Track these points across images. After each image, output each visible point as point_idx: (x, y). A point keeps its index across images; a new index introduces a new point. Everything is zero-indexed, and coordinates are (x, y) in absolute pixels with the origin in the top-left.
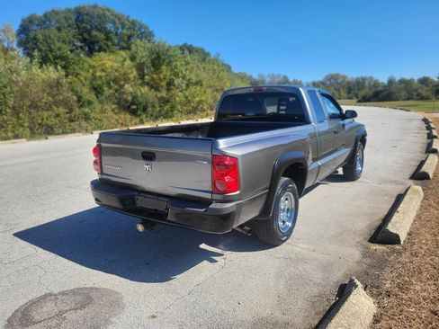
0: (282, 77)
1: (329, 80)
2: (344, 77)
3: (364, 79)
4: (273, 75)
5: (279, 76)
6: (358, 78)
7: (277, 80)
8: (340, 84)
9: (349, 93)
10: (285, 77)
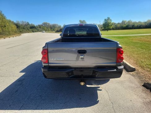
0: (26, 23)
1: (44, 25)
2: (49, 24)
3: (55, 25)
4: (23, 21)
5: (25, 22)
6: (53, 24)
7: (25, 23)
8: (48, 26)
9: (51, 29)
10: (28, 23)
